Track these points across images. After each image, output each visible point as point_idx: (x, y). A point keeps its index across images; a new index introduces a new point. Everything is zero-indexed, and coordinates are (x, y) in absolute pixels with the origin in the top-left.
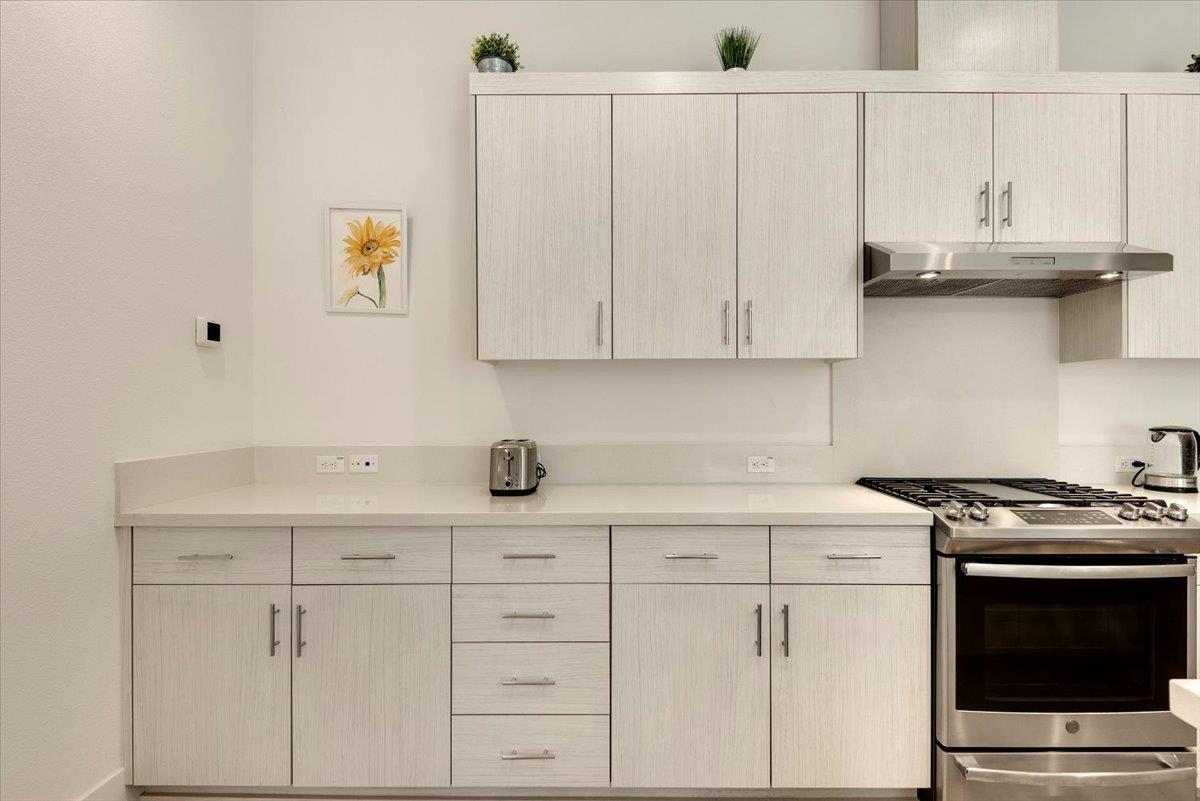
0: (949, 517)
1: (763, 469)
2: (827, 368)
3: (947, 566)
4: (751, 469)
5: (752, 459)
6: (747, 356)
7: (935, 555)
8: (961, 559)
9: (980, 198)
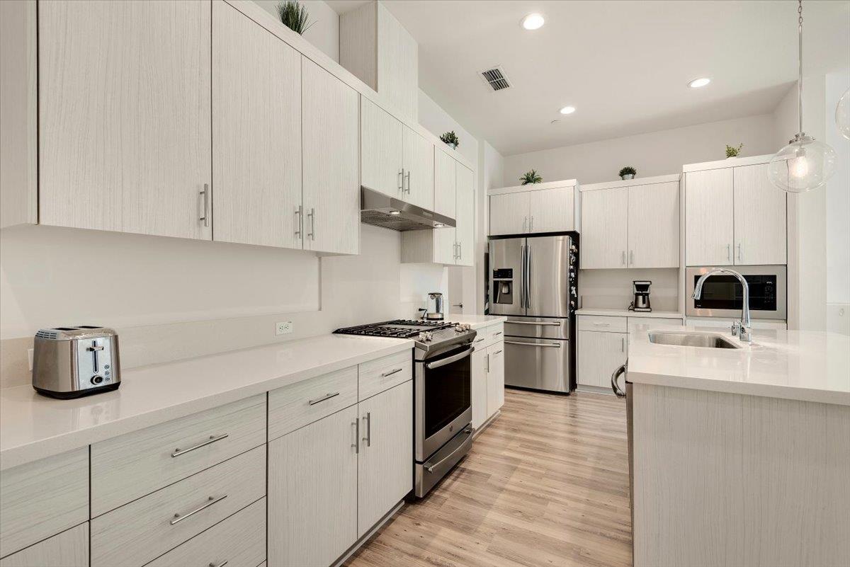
0: (421, 341)
1: (285, 331)
2: (317, 259)
3: (419, 366)
4: (278, 332)
5: (279, 325)
6: (308, 249)
7: (414, 361)
8: (427, 361)
9: (399, 177)
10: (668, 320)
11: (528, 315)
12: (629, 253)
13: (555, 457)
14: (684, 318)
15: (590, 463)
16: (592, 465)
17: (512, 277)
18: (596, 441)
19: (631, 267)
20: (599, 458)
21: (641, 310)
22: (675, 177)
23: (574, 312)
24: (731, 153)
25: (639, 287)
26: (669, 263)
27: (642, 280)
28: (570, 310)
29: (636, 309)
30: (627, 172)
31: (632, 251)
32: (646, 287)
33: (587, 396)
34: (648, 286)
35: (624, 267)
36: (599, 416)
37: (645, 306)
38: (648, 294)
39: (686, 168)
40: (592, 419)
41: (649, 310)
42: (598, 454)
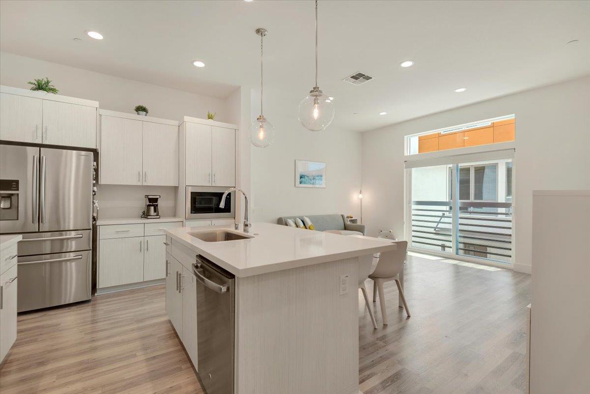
10: (172, 223)
11: (40, 231)
12: (144, 174)
13: (104, 369)
14: (184, 221)
15: (141, 356)
16: (143, 358)
17: (18, 190)
18: (135, 335)
19: (145, 184)
20: (145, 349)
21: (153, 217)
22: (176, 123)
23: (96, 223)
24: (210, 117)
25: (150, 200)
26: (172, 183)
27: (153, 194)
28: (93, 222)
29: (149, 217)
30: (140, 109)
31: (146, 172)
32: (156, 200)
33: (109, 296)
34: (157, 199)
35: (140, 184)
36: (128, 311)
37: (155, 214)
38: (157, 205)
39: (186, 118)
40: (121, 317)
41: (158, 217)
42: (143, 344)
